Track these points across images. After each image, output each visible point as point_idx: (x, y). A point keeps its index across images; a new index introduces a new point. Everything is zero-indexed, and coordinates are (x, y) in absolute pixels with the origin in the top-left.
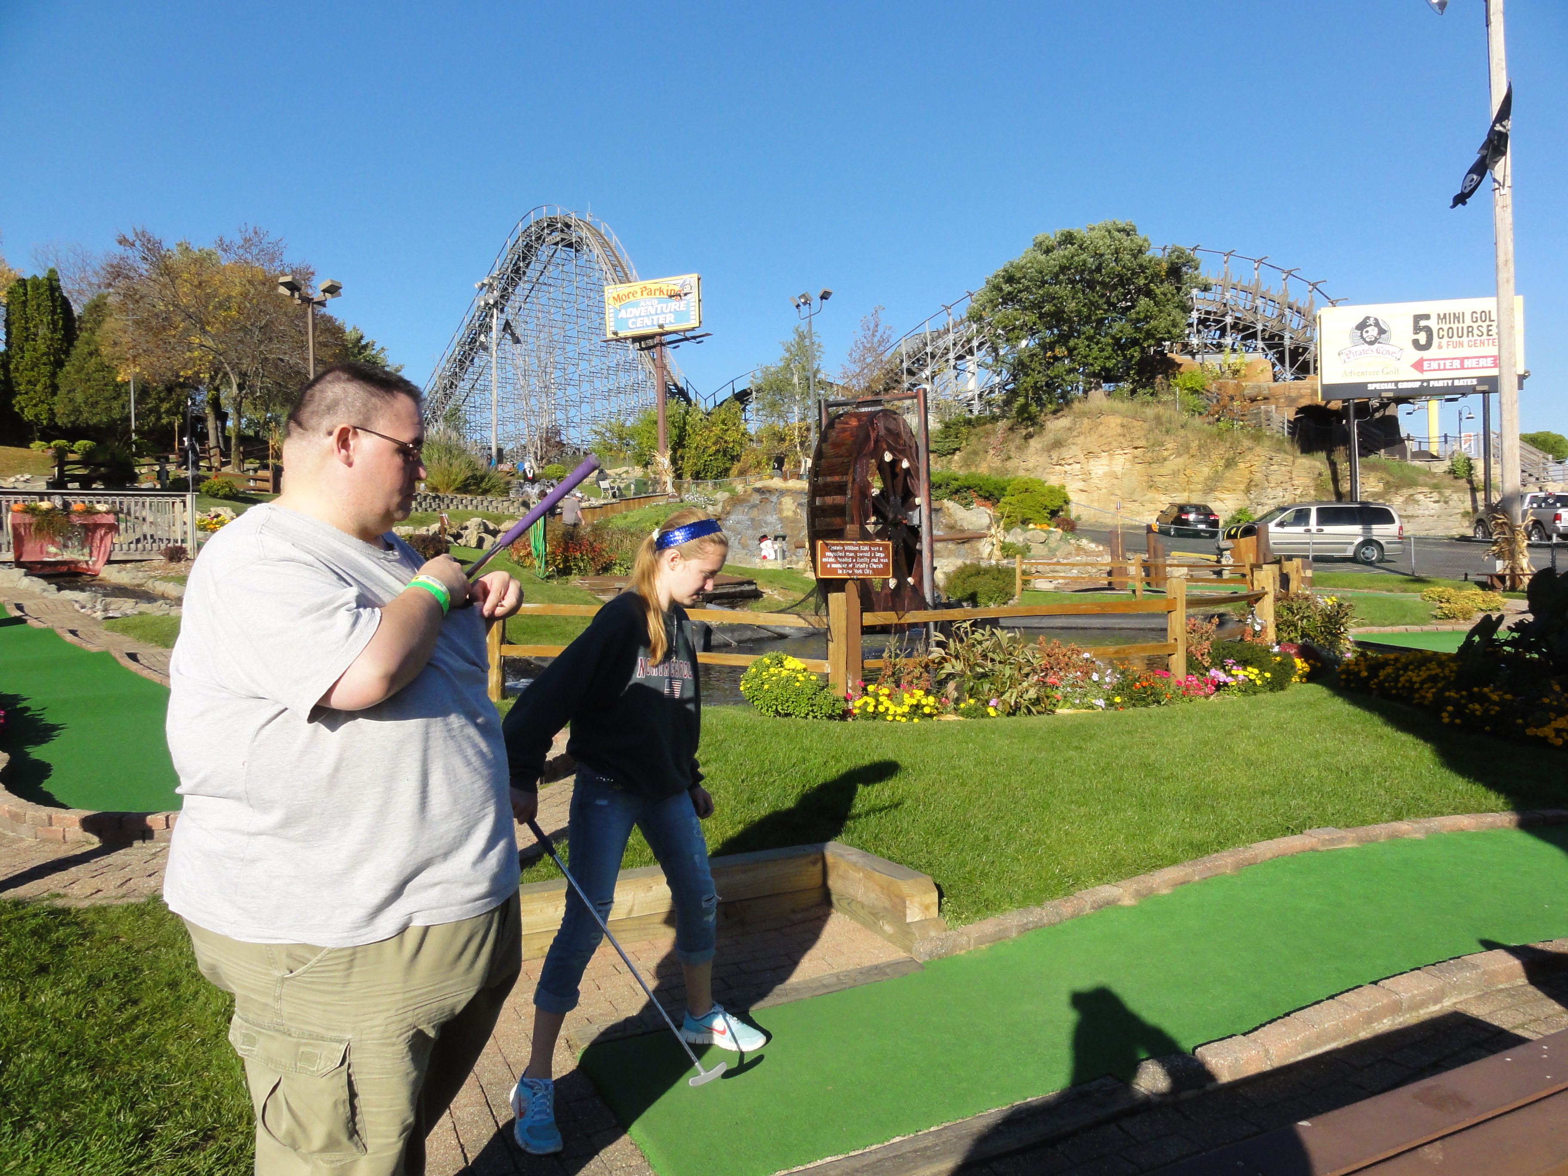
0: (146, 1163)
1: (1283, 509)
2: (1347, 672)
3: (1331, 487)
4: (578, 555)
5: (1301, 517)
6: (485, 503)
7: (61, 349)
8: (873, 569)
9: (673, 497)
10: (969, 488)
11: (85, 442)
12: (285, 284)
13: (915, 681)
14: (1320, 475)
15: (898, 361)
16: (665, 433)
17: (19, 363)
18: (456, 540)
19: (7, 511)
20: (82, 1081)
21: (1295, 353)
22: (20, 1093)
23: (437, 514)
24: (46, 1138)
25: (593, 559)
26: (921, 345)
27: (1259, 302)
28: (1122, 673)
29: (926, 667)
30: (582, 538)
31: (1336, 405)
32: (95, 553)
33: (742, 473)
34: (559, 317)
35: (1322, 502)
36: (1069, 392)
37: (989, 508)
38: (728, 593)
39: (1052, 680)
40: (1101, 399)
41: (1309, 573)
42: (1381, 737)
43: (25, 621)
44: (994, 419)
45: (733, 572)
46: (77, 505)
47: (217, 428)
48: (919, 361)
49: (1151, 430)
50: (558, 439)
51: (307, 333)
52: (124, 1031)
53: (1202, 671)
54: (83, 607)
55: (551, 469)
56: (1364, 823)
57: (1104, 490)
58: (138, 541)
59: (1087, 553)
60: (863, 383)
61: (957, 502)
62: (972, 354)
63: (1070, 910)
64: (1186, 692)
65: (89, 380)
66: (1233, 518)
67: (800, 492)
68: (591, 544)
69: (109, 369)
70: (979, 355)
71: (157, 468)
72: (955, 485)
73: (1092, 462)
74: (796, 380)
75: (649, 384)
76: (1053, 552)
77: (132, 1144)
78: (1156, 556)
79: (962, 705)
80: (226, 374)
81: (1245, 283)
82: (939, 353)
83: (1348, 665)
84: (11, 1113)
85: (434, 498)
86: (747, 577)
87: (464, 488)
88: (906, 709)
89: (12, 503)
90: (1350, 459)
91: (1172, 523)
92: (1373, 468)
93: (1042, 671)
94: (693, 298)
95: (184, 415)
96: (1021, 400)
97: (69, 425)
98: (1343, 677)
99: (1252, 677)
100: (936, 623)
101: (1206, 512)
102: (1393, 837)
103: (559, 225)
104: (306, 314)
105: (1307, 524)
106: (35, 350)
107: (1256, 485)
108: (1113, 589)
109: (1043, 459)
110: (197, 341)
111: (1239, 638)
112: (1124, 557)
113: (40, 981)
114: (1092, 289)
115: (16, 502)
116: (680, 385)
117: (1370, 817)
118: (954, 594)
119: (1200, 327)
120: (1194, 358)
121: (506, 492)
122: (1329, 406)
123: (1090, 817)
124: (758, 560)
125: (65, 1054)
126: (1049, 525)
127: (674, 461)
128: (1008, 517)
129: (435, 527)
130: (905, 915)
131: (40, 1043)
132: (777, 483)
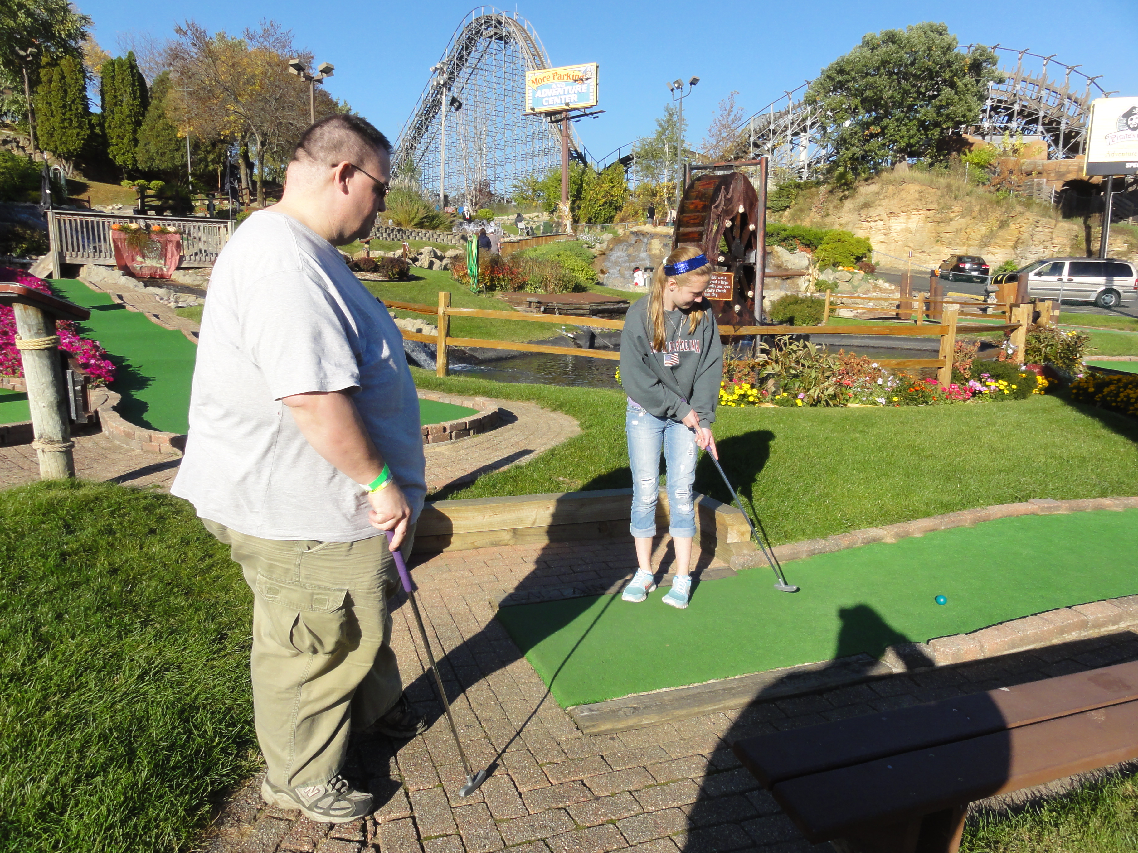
0: (223, 653)
1: (1042, 262)
2: (1078, 387)
3: (1084, 246)
4: (501, 276)
5: (1056, 268)
6: (435, 236)
7: (139, 113)
8: (719, 293)
9: (571, 236)
10: (794, 237)
11: (158, 182)
12: (293, 65)
13: (744, 378)
14: (1077, 236)
15: (747, 136)
16: (567, 188)
17: (111, 122)
18: (414, 263)
19: (109, 229)
20: (180, 601)
21: (1068, 136)
22: (143, 605)
23: (400, 243)
24: (161, 633)
25: (511, 280)
26: (766, 124)
27: (1044, 93)
28: (901, 380)
29: (753, 368)
30: (504, 264)
31: (1097, 179)
32: (168, 262)
33: (623, 220)
34: (489, 95)
35: (1074, 258)
36: (879, 164)
37: (809, 253)
38: (608, 309)
39: (847, 382)
40: (904, 171)
41: (1057, 313)
42: (1099, 437)
43: (124, 307)
44: (818, 183)
45: (613, 294)
46: (155, 227)
47: (247, 174)
48: (763, 136)
49: (942, 196)
50: (488, 190)
51: (309, 104)
52: (205, 574)
53: (964, 381)
54: (162, 299)
55: (481, 212)
56: (1077, 497)
57: (900, 243)
58: (196, 254)
59: (881, 290)
60: (719, 153)
61: (784, 247)
62: (806, 132)
63: (846, 543)
64: (949, 396)
65: (159, 136)
66: (1001, 267)
67: (667, 236)
68: (510, 269)
69: (172, 128)
70: (810, 133)
71: (207, 202)
72: (784, 234)
73: (893, 220)
74: (667, 149)
75: (556, 149)
76: (855, 288)
77: (214, 641)
78: (936, 295)
79: (778, 397)
80: (253, 134)
81: (1034, 77)
82: (779, 130)
83: (1080, 382)
84: (139, 617)
85: (399, 231)
86: (622, 298)
87: (420, 225)
88: (736, 397)
89: (112, 223)
90: (1103, 224)
91: (951, 270)
92: (1121, 232)
93: (840, 375)
94: (592, 82)
95: (224, 164)
96: (841, 169)
97: (147, 169)
98: (1074, 391)
99: (1002, 388)
100: (762, 336)
101: (980, 264)
102: (1098, 509)
103: (493, 22)
104: (309, 89)
105: (1060, 274)
106: (121, 113)
107: (1022, 243)
108: (900, 319)
109: (855, 217)
110: (232, 108)
111: (995, 359)
112: (910, 294)
113: (150, 538)
114: (906, 79)
115: (114, 223)
116: (579, 151)
117: (1081, 493)
118: (777, 317)
119: (992, 113)
120: (984, 139)
121: (449, 228)
122: (1091, 181)
123: (867, 480)
124: (631, 286)
125: (170, 584)
126: (854, 268)
127: (572, 209)
128: (823, 260)
129: (399, 252)
130: (726, 538)
131: (154, 576)
132: (648, 228)
